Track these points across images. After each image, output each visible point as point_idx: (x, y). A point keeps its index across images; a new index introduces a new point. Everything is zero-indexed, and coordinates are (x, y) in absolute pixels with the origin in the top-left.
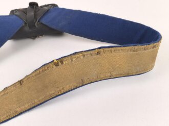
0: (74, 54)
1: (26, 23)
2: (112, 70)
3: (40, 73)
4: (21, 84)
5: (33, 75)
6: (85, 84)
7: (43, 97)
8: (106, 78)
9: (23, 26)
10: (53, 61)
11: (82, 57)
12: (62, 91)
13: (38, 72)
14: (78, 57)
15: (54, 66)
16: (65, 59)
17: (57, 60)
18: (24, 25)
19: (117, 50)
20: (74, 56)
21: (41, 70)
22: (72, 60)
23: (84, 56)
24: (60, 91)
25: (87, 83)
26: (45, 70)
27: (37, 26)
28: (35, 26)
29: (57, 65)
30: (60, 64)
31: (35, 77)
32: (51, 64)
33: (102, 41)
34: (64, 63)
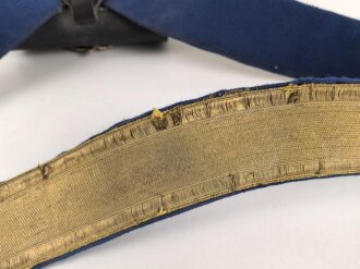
0: (217, 95)
1: (66, 7)
2: (326, 154)
3: (105, 147)
4: (45, 177)
5: (84, 150)
6: (239, 188)
7: (111, 221)
8: (303, 176)
9: (58, 15)
10: (150, 113)
11: (241, 107)
12: (171, 207)
13: (101, 142)
14: (229, 107)
15: (152, 129)
16: (188, 109)
17: (162, 110)
18: (60, 10)
19: (350, 93)
20: (215, 103)
21: (109, 139)
22: (208, 114)
23: (248, 103)
24: (163, 204)
25: (248, 186)
26: (124, 139)
27: (97, 17)
28: (93, 16)
29: (161, 125)
30: (170, 122)
31: (90, 159)
32: (141, 123)
33: (274, 71)
34: (185, 121)
